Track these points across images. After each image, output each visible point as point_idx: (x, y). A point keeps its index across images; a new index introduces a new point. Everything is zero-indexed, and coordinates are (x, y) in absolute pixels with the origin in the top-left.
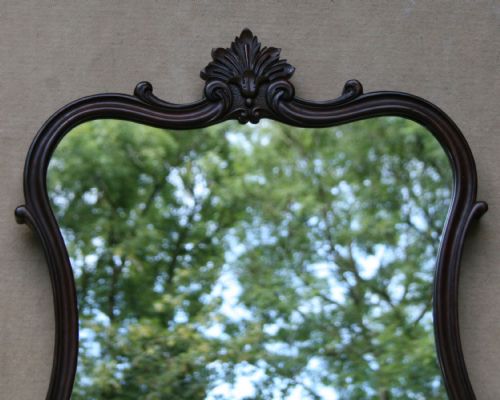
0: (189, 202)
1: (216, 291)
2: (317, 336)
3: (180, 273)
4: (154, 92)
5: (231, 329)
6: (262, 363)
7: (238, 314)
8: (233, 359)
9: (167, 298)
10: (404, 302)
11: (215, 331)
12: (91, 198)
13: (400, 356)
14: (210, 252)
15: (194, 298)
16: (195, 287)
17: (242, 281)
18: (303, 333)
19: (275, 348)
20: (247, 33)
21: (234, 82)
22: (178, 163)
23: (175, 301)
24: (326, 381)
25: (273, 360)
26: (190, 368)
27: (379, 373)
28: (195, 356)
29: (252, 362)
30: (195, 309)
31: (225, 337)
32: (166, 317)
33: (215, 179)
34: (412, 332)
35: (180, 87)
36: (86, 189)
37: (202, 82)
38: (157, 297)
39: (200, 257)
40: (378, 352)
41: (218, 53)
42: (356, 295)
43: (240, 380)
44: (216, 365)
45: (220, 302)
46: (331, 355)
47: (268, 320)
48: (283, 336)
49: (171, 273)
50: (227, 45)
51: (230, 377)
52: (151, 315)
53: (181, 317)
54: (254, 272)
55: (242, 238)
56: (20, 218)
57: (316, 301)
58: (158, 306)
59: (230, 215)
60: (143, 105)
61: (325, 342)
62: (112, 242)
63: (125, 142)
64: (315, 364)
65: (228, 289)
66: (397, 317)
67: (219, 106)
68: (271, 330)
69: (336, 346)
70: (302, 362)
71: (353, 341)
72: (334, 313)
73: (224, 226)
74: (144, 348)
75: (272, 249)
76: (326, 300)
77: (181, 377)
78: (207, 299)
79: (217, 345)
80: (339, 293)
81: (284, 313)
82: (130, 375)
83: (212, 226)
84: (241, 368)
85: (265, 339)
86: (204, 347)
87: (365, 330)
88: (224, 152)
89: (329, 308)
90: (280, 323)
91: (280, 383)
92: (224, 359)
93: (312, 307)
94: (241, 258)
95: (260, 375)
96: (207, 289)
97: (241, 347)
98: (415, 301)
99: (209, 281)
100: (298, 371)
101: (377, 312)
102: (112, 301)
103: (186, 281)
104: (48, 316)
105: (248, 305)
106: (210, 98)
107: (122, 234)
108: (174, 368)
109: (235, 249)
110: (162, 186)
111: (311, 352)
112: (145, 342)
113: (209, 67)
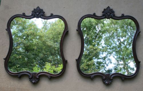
0: (98, 30)
1: (101, 42)
2: (114, 49)
3: (96, 39)
5: (103, 47)
7: (104, 45)
9: (94, 43)
10: (127, 45)
11: (101, 47)
13: (125, 52)
14: (101, 37)
16: (98, 41)
19: (109, 50)
20: (109, 7)
21: (107, 13)
22: (97, 25)
23: (95, 43)
24: (115, 55)
25: (108, 52)
26: (97, 52)
27: (123, 54)
29: (106, 52)
30: (98, 44)
32: (94, 45)
33: (102, 27)
34: (127, 49)
35: (99, 14)
36: (84, 28)
37: (102, 13)
38: (93, 43)
39: (99, 37)
40: (123, 51)
41: (105, 9)
42: (120, 44)
44: (101, 52)
45: (102, 44)
46: (116, 52)
47: (108, 46)
48: (110, 49)
50: (106, 8)
51: (102, 54)
52: (92, 45)
53: (96, 46)
54: (106, 40)
55: (105, 35)
56: (77, 30)
57: (115, 44)
58: (93, 44)
59: (104, 32)
60: (94, 16)
62: (88, 35)
63: (90, 22)
64: (114, 53)
65: (103, 42)
66: (125, 47)
67: (104, 17)
68: (108, 48)
69: (117, 50)
70: (112, 52)
71: (119, 50)
72: (117, 46)
74: (91, 49)
77: (96, 53)
78: (100, 43)
79: (101, 49)
80: (118, 43)
81: (110, 46)
82: (89, 53)
84: (104, 53)
85: (107, 49)
86: (99, 49)
87: (121, 48)
88: (103, 24)
89: (116, 45)
90: (109, 47)
91: (109, 55)
93: (114, 45)
94: (105, 38)
95: (106, 54)
96: (100, 42)
97: (104, 50)
98: (128, 45)
99: (100, 41)
101: (123, 46)
102: (87, 43)
103: (97, 41)
104: (80, 44)
105: (105, 44)
106: (103, 15)
108: (95, 52)
110: (95, 28)
112: (91, 48)
113: (103, 11)
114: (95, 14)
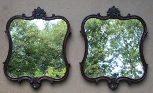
0: (104, 32)
1: (107, 44)
3: (102, 41)
4: (100, 14)
5: (109, 49)
6: (113, 55)
8: (109, 54)
9: (99, 45)
10: (134, 47)
11: (106, 50)
12: (89, 30)
13: (133, 54)
14: (106, 39)
15: (103, 45)
17: (110, 43)
18: (119, 51)
19: (115, 52)
20: (114, 6)
21: (112, 13)
22: (103, 26)
23: (101, 45)
24: (122, 57)
25: (114, 54)
26: (102, 55)
27: (129, 57)
28: (103, 53)
30: (104, 46)
31: (108, 51)
32: (99, 48)
33: (107, 28)
34: (135, 51)
35: (104, 14)
37: (107, 13)
39: (105, 39)
40: (129, 54)
41: (110, 9)
42: (127, 45)
43: (109, 56)
44: (106, 55)
45: (107, 46)
46: (123, 54)
47: (114, 49)
48: (116, 51)
49: (100, 41)
50: (111, 8)
51: (108, 56)
52: (97, 47)
53: (102, 48)
54: (112, 41)
55: (111, 37)
56: (81, 32)
57: (121, 46)
58: (98, 46)
59: (109, 34)
60: (98, 16)
61: (122, 52)
62: (92, 36)
63: (95, 22)
64: (120, 55)
66: (132, 49)
67: (109, 17)
71: (126, 52)
72: (123, 48)
73: (108, 35)
74: (96, 52)
75: (115, 38)
76: (122, 46)
77: (101, 56)
78: (105, 45)
79: (106, 52)
80: (124, 45)
81: (116, 48)
82: (94, 56)
83: (106, 35)
84: (110, 55)
85: (113, 51)
86: (104, 52)
87: (128, 50)
88: (109, 24)
89: (123, 47)
90: (116, 49)
91: (115, 57)
92: (107, 54)
93: (120, 47)
94: (110, 40)
95: (112, 56)
96: (105, 44)
97: (110, 52)
98: (135, 47)
99: (105, 43)
100: (118, 56)
101: (129, 48)
102: (92, 45)
103: (102, 43)
104: (84, 46)
105: (111, 46)
106: (108, 15)
107: (94, 36)
108: (100, 55)
109: (109, 38)
110: (100, 29)
111: (120, 53)
112: (96, 51)
113: (108, 11)
114: (99, 14)
